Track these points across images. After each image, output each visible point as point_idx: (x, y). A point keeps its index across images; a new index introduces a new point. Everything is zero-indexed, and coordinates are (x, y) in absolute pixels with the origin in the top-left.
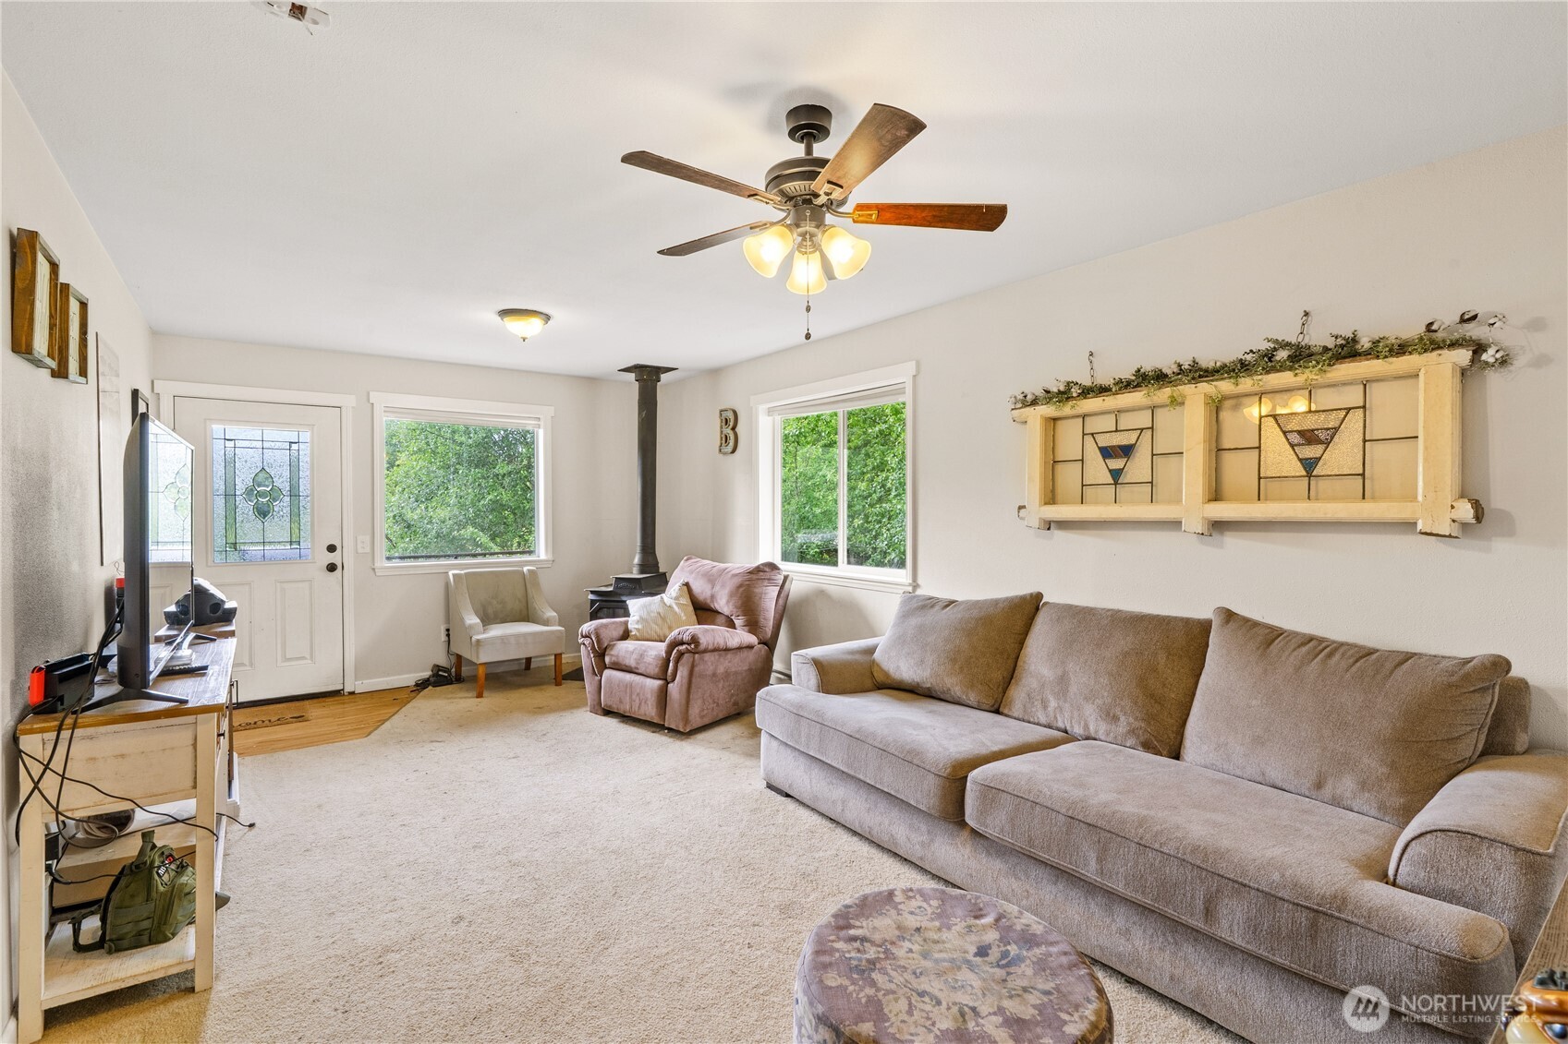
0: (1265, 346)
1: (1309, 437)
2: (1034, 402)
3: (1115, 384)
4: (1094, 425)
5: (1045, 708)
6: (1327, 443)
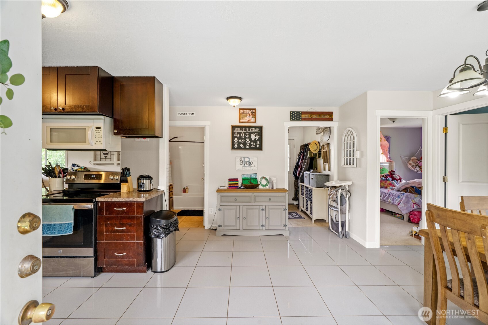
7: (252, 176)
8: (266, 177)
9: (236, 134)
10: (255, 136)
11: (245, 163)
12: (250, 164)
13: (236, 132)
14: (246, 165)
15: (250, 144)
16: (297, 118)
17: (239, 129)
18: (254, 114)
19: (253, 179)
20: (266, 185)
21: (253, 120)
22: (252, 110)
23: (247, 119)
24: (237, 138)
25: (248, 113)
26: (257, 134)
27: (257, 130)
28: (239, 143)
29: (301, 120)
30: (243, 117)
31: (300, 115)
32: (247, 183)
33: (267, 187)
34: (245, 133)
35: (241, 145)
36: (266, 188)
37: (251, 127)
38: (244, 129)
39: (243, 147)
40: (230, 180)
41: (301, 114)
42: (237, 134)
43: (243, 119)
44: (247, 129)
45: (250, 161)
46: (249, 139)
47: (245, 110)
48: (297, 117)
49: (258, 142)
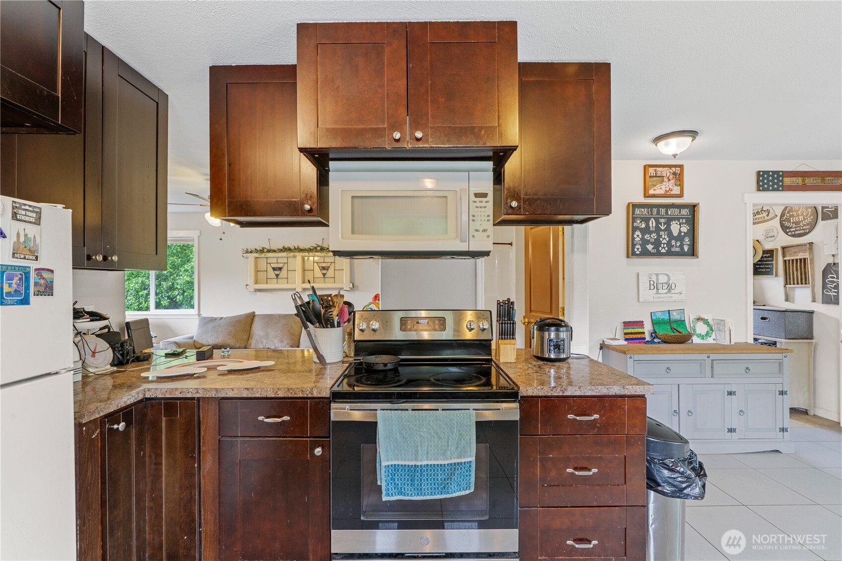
0: (316, 246)
1: (324, 268)
2: (251, 252)
3: (278, 250)
4: (270, 261)
5: (262, 343)
6: (327, 270)
7: (673, 315)
8: (706, 318)
9: (639, 222)
10: (681, 227)
11: (660, 286)
12: (670, 288)
13: (638, 217)
14: (661, 291)
15: (669, 244)
16: (772, 186)
17: (645, 211)
18: (679, 177)
19: (676, 321)
20: (707, 334)
21: (676, 190)
22: (674, 169)
23: (664, 189)
24: (641, 230)
25: (665, 175)
26: (684, 221)
27: (685, 212)
28: (645, 242)
29: (782, 190)
30: (655, 184)
31: (781, 178)
32: (662, 331)
33: (710, 340)
34: (657, 220)
35: (650, 247)
36: (707, 342)
37: (673, 206)
38: (655, 210)
39: (654, 251)
40: (627, 324)
41: (783, 176)
42: (641, 222)
43: (654, 188)
44: (663, 211)
45: (671, 282)
46: (666, 233)
47: (658, 169)
48: (774, 184)
49: (687, 240)
